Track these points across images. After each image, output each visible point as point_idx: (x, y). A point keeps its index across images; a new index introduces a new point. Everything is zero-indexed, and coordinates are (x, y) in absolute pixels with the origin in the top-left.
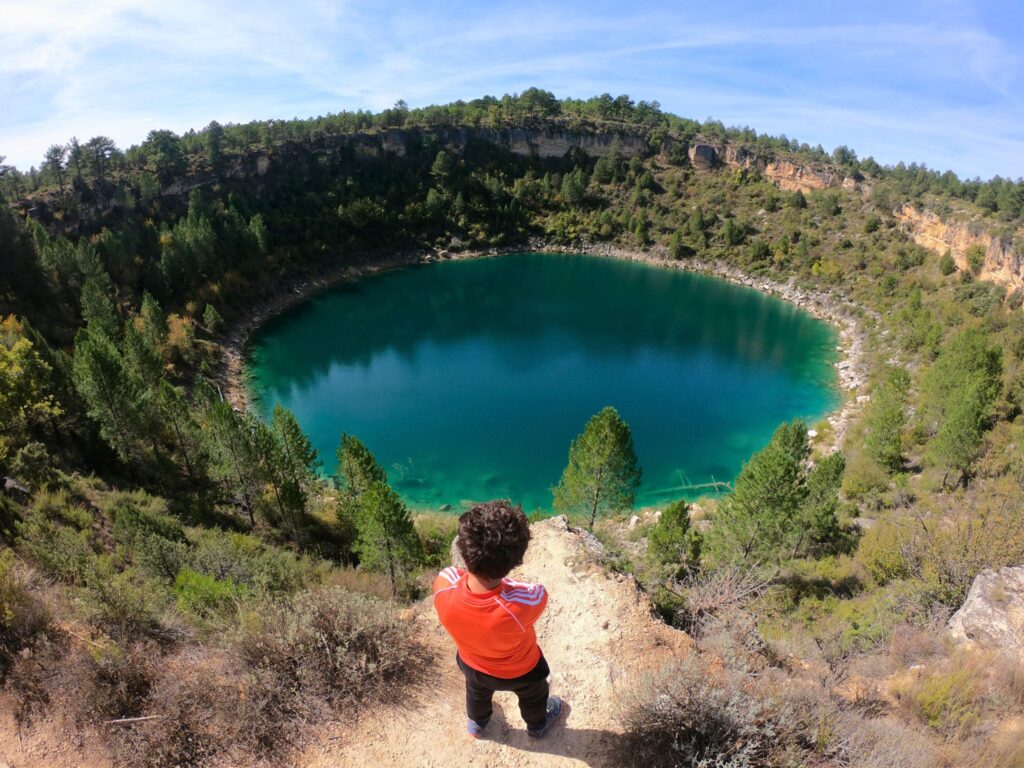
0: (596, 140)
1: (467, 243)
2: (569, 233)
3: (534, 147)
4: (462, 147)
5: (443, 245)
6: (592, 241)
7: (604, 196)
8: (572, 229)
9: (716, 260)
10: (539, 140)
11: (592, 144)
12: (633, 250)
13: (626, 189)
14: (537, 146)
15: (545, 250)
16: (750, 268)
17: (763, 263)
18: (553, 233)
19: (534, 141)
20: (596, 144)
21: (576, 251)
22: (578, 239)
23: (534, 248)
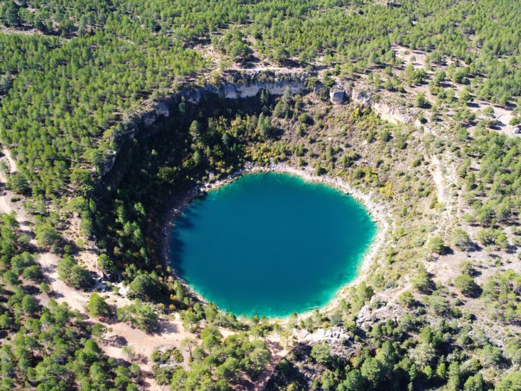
0: (275, 85)
1: (217, 177)
2: (264, 158)
3: (239, 92)
4: (198, 100)
5: (207, 180)
6: (276, 163)
7: (281, 128)
8: (265, 156)
9: (337, 177)
10: (242, 89)
11: (273, 87)
12: (297, 168)
13: (293, 123)
14: (241, 92)
15: (253, 170)
16: (353, 183)
17: (359, 181)
18: (256, 160)
19: (239, 90)
20: (275, 87)
21: (268, 170)
22: (269, 162)
23: (247, 170)
